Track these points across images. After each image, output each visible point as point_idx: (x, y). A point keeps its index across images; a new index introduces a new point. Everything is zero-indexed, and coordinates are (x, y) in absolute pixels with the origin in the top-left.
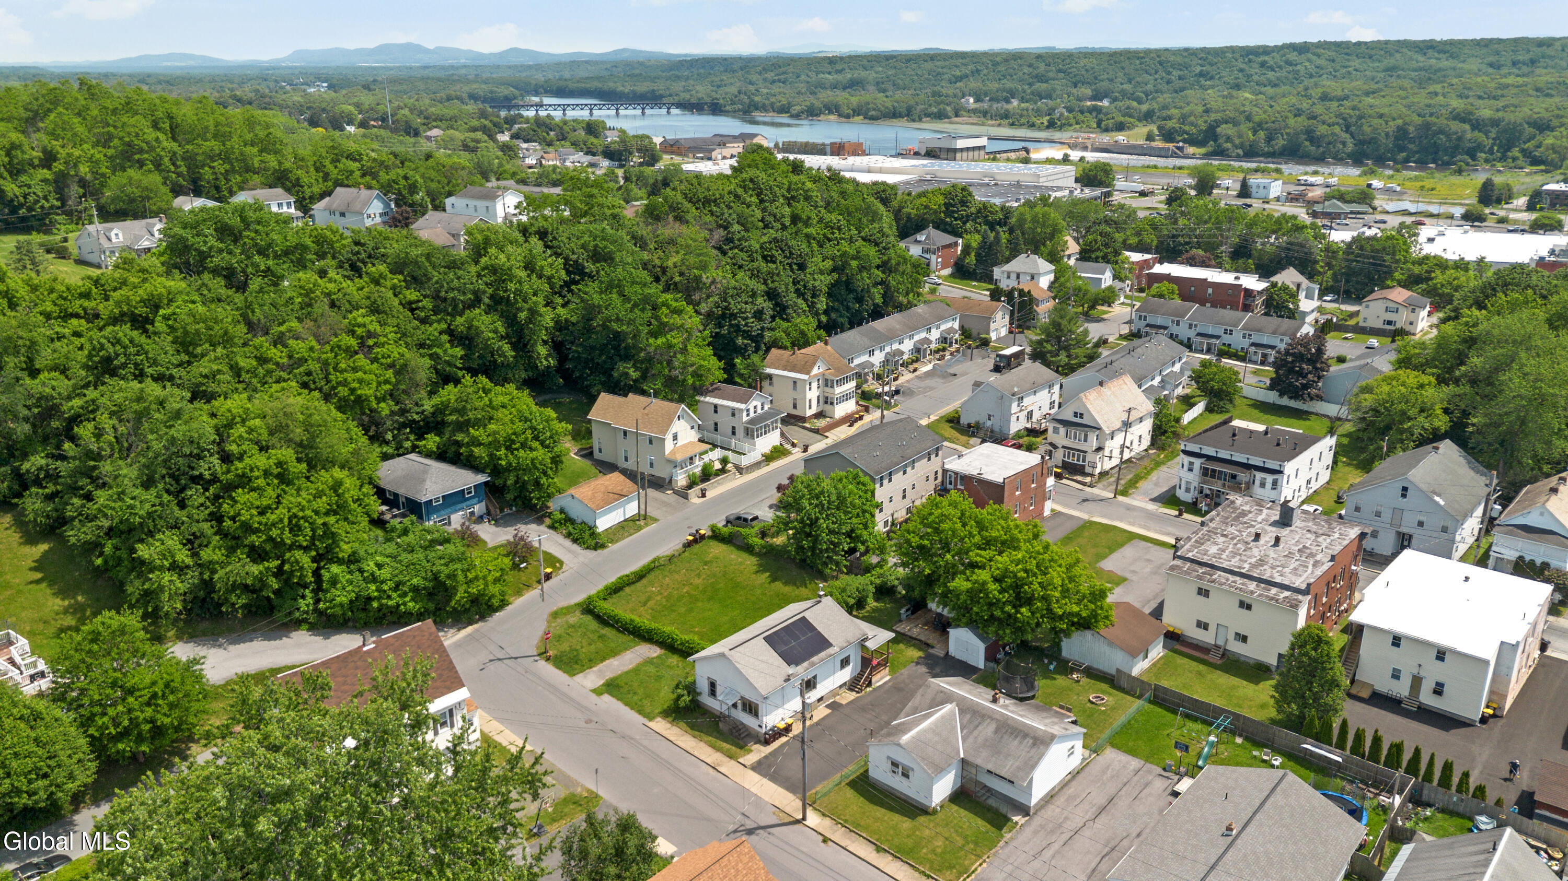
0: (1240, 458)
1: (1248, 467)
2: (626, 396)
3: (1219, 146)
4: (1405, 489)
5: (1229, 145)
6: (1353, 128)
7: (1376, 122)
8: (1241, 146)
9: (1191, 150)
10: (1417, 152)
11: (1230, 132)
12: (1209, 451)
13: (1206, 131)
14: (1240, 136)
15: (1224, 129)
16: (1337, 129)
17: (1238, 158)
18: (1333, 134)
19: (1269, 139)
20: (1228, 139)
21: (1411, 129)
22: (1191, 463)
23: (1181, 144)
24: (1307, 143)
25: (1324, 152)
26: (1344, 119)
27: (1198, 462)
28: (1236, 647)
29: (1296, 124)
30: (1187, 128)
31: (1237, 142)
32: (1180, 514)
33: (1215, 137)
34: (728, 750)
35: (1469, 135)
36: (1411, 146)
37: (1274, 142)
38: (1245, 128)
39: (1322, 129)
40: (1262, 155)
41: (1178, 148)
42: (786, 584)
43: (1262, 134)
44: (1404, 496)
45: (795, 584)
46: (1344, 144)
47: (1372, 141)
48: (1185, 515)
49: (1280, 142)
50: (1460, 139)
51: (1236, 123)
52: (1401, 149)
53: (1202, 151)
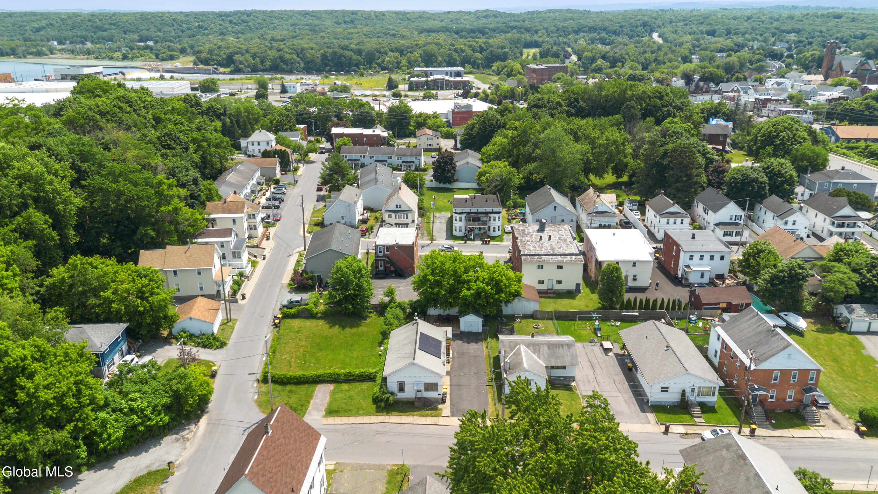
0: (481, 210)
1: (486, 213)
2: (165, 248)
3: (237, 67)
4: (555, 207)
5: (242, 66)
6: (301, 55)
7: (311, 51)
8: (249, 66)
9: (222, 70)
10: (334, 66)
11: (241, 59)
12: (467, 210)
13: (227, 59)
14: (247, 61)
15: (237, 57)
16: (294, 56)
17: (248, 73)
18: (294, 59)
19: (262, 62)
20: (241, 63)
21: (328, 55)
22: (460, 218)
23: (216, 66)
24: (282, 64)
25: (291, 68)
26: (295, 51)
27: (463, 216)
28: (557, 287)
29: (273, 53)
30: (215, 57)
31: (246, 64)
32: (465, 242)
33: (233, 62)
34: (432, 414)
35: (354, 57)
36: (330, 63)
37: (265, 64)
38: (247, 56)
39: (287, 56)
40: (261, 71)
41: (215, 69)
42: (351, 327)
43: (258, 59)
44: (555, 210)
45: (355, 327)
46: (299, 63)
47: (312, 61)
48: (468, 242)
49: (268, 64)
50: (350, 59)
51: (243, 55)
52: (327, 65)
53: (229, 70)
